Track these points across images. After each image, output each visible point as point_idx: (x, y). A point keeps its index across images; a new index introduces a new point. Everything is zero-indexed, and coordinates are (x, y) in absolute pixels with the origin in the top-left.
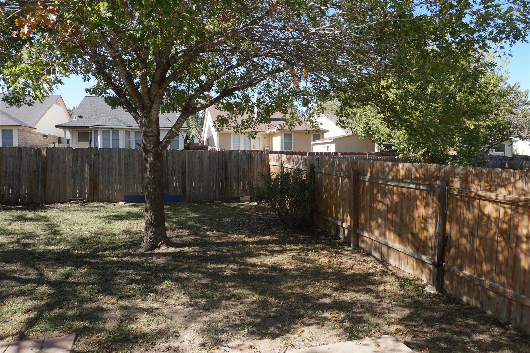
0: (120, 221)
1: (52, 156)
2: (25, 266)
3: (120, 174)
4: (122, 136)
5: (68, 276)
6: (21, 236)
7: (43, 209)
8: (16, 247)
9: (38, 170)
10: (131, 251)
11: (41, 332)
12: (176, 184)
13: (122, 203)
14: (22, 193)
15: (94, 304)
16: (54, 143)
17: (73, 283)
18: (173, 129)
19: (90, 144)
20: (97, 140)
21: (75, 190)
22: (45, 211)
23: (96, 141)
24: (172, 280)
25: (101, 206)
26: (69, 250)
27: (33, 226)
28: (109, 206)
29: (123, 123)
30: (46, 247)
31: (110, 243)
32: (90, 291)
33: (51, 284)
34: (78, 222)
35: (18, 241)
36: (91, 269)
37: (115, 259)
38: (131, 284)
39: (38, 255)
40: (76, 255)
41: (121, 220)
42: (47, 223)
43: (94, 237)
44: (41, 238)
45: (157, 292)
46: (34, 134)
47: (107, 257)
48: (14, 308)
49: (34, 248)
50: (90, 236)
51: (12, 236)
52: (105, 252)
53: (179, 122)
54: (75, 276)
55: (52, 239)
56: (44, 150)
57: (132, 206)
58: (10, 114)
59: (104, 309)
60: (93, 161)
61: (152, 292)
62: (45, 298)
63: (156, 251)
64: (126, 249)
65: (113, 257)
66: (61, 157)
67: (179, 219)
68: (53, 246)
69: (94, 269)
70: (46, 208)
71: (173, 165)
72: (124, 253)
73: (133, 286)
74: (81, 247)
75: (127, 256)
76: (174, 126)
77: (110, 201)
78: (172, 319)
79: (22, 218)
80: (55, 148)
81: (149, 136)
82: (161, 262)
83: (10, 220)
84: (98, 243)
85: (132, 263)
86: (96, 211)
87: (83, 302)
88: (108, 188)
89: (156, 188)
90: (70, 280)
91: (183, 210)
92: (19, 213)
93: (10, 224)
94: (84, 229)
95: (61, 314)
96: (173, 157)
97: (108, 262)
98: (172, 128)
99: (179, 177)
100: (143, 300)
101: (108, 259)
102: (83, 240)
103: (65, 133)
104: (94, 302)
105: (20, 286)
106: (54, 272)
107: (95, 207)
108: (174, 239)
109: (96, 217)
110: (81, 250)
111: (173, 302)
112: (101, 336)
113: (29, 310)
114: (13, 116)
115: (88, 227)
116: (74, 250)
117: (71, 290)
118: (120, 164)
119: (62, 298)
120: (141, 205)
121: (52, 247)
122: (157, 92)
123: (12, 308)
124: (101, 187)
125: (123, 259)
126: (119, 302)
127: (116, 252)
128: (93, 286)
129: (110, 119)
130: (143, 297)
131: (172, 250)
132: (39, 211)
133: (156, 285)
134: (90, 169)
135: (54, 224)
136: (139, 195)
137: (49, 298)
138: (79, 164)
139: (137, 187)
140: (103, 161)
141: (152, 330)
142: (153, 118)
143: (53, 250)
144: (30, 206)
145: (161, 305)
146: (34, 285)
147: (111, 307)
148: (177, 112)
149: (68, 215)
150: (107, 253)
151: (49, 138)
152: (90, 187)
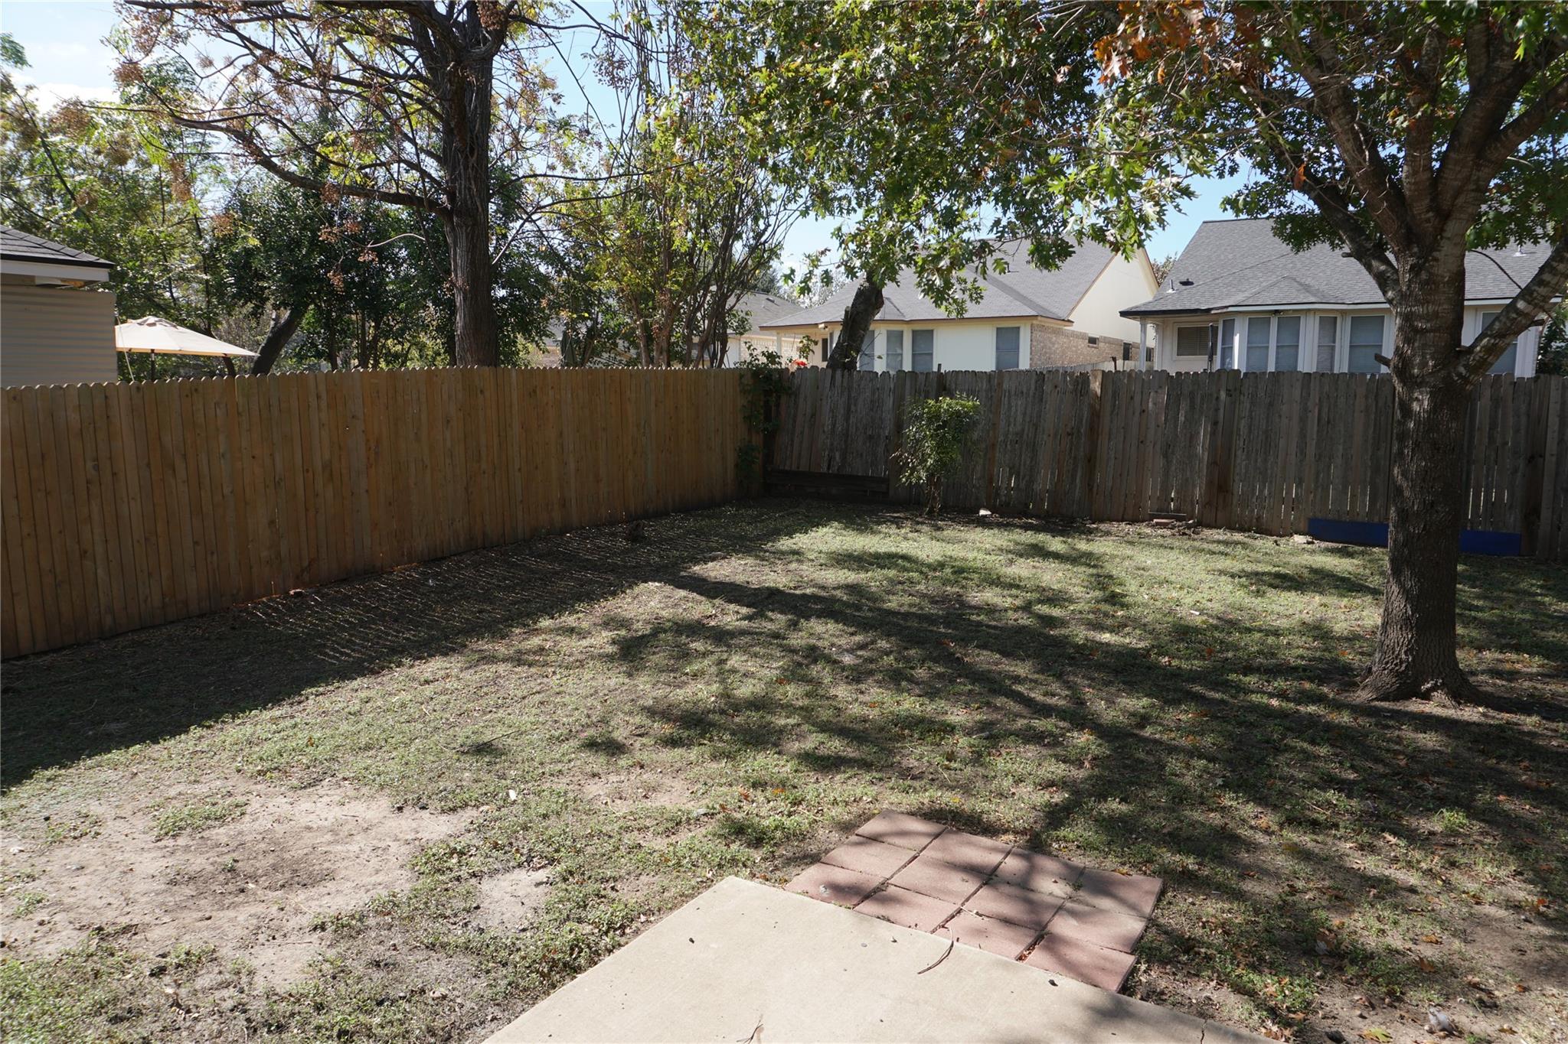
0: (1293, 593)
1: (1115, 395)
2: (1041, 672)
3: (1302, 451)
4: (1309, 335)
5: (1143, 720)
6: (1036, 595)
7: (1083, 533)
8: (1025, 620)
9: (1079, 431)
10: (1326, 690)
11: (1078, 847)
12: (1500, 496)
13: (1299, 539)
14: (1038, 487)
15: (1212, 815)
16: (1114, 359)
17: (1156, 742)
18: (1521, 305)
19: (1211, 360)
20: (1231, 348)
21: (1166, 490)
22: (1088, 540)
23: (1228, 351)
24: (1472, 813)
25: (1237, 543)
26: (1148, 651)
27: (1060, 574)
28: (1259, 543)
29: (1314, 295)
30: (1092, 634)
31: (1261, 652)
32: (1201, 777)
33: (1103, 732)
34: (1173, 578)
35: (1027, 608)
36: (1206, 715)
37: (1275, 702)
38: (1324, 790)
39: (1072, 651)
40: (1164, 668)
41: (1296, 590)
42: (1094, 571)
43: (1216, 628)
44: (1079, 607)
45: (1412, 837)
46: (1067, 336)
47: (1253, 692)
48: (1018, 768)
49: (1064, 631)
50: (1204, 622)
51: (1014, 592)
52: (1245, 675)
53: (1546, 277)
54: (1160, 725)
55: (1106, 615)
56: (1096, 377)
57: (1332, 551)
58: (1015, 287)
59: (1239, 837)
60: (1222, 411)
61: (1395, 834)
62: (1087, 764)
63: (1415, 706)
64: (1311, 680)
65: (1271, 695)
66: (1137, 398)
67: (1506, 614)
68: (1108, 635)
69: (1214, 717)
70: (1090, 532)
71: (1493, 426)
72: (1303, 692)
73: (1332, 795)
74: (1178, 650)
75: (1314, 703)
76: (1526, 293)
77: (1264, 531)
78: (1465, 941)
79: (1038, 552)
80: (1117, 372)
81: (1423, 331)
82: (1430, 744)
83: (1009, 552)
84: (1226, 646)
85: (1329, 727)
86: (1222, 553)
87: (1181, 801)
88: (1261, 491)
89: (1432, 504)
90: (1148, 732)
91: (1523, 585)
92: (1028, 537)
93: (1011, 562)
94: (1189, 600)
95: (1125, 815)
96: (1496, 401)
97: (1255, 708)
98: (1515, 299)
99: (1515, 471)
100: (1361, 848)
101: (1255, 698)
102: (1184, 632)
103: (1144, 330)
104: (1212, 810)
105: (1031, 718)
106: (1110, 702)
107: (1219, 542)
108: (1482, 678)
109: (1222, 572)
110: (1180, 658)
111: (1473, 887)
112: (1229, 911)
113: (1051, 784)
114: (1022, 292)
115: (1198, 596)
116: (1159, 654)
117: (1151, 759)
118: (1303, 420)
119: (1128, 774)
120: (1363, 553)
121: (1106, 637)
122: (1468, 179)
123: (1015, 767)
124: (1239, 488)
125: (1302, 709)
126: (1284, 832)
127: (1280, 683)
128: (1211, 765)
129: (1274, 285)
130: (1366, 838)
131: (1471, 714)
132: (1074, 538)
133: (1411, 814)
134: (1213, 433)
135: (1111, 577)
136: (1360, 519)
137: (1097, 766)
138: (1182, 418)
139: (1353, 496)
140: (1251, 411)
141: (1392, 952)
142: (1443, 270)
143: (1108, 644)
144: (1054, 523)
145: (1425, 883)
146: (1062, 724)
147: (1261, 838)
148: (1536, 242)
149: (1146, 558)
150: (1251, 680)
151: (1101, 345)
152: (1210, 483)
